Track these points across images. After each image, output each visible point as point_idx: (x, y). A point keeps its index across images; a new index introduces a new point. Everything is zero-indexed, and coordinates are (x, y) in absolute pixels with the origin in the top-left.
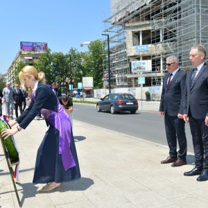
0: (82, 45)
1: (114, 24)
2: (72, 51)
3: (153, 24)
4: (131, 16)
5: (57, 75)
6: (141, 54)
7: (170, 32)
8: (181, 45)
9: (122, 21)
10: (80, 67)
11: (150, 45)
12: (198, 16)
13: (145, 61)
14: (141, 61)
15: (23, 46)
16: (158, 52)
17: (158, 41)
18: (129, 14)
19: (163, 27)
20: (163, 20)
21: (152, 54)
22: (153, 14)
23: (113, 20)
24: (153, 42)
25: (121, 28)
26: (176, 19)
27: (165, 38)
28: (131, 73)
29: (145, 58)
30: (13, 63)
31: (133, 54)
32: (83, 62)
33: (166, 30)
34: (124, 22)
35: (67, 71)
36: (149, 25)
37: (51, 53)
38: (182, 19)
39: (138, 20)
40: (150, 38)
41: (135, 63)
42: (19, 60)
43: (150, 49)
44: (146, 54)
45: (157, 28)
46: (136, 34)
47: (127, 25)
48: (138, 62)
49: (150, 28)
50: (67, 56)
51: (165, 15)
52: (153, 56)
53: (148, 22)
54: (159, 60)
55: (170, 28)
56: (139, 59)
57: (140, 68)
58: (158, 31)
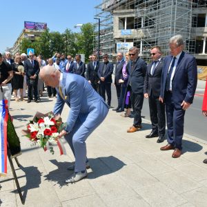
0: (75, 27)
1: (103, 10)
2: (67, 31)
3: (137, 12)
4: (118, 4)
5: (54, 51)
6: (125, 36)
7: (150, 20)
8: (158, 32)
9: (111, 8)
10: (74, 45)
11: (133, 30)
12: (174, 8)
13: (128, 43)
14: (125, 43)
15: (26, 25)
16: (139, 36)
17: (140, 27)
18: (117, 3)
19: (145, 15)
20: (145, 9)
21: (134, 37)
22: (137, 4)
23: (103, 7)
24: (136, 28)
25: (109, 13)
26: (155, 9)
27: (146, 25)
28: (116, 52)
29: (128, 40)
30: (18, 39)
31: (118, 37)
32: (76, 41)
33: (147, 18)
34: (112, 9)
35: (63, 48)
36: (133, 13)
37: (50, 32)
38: (160, 9)
39: (124, 8)
40: (133, 24)
41: (120, 45)
42: (23, 37)
43: (133, 33)
44: (129, 37)
45: (139, 16)
46: (122, 20)
47: (114, 11)
48: (122, 43)
49: (134, 15)
50: (63, 36)
51: (147, 5)
52: (135, 39)
53: (132, 10)
54: (139, 43)
55: (150, 17)
56: (123, 41)
57: (124, 49)
58: (140, 19)
